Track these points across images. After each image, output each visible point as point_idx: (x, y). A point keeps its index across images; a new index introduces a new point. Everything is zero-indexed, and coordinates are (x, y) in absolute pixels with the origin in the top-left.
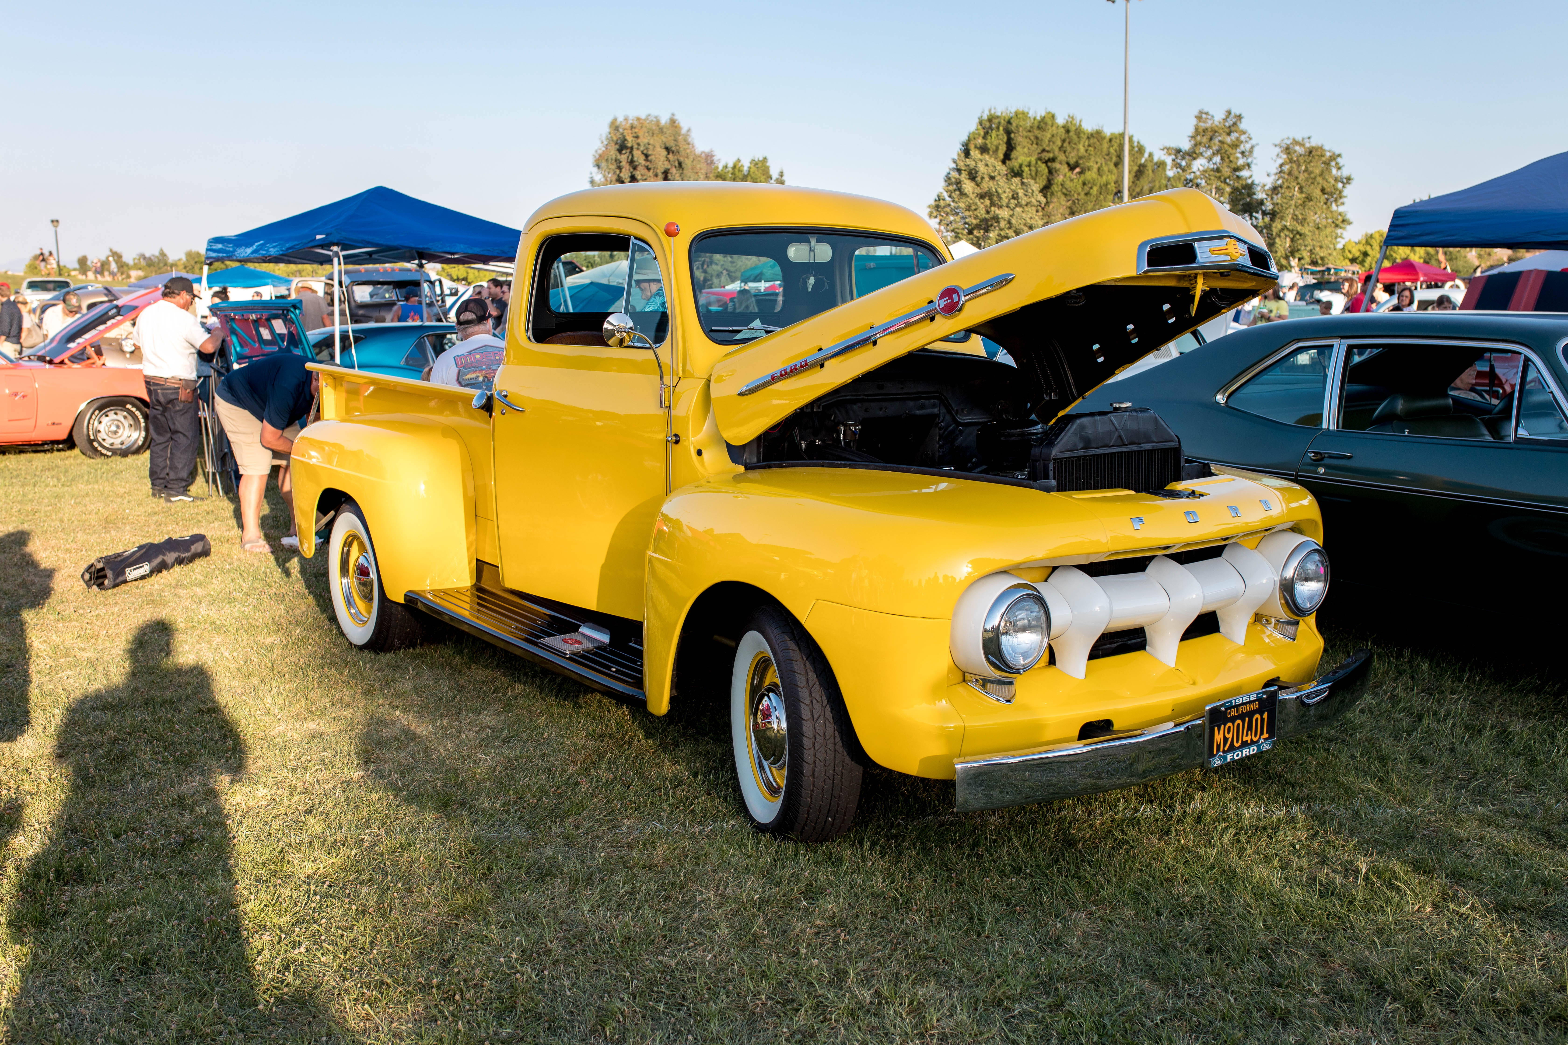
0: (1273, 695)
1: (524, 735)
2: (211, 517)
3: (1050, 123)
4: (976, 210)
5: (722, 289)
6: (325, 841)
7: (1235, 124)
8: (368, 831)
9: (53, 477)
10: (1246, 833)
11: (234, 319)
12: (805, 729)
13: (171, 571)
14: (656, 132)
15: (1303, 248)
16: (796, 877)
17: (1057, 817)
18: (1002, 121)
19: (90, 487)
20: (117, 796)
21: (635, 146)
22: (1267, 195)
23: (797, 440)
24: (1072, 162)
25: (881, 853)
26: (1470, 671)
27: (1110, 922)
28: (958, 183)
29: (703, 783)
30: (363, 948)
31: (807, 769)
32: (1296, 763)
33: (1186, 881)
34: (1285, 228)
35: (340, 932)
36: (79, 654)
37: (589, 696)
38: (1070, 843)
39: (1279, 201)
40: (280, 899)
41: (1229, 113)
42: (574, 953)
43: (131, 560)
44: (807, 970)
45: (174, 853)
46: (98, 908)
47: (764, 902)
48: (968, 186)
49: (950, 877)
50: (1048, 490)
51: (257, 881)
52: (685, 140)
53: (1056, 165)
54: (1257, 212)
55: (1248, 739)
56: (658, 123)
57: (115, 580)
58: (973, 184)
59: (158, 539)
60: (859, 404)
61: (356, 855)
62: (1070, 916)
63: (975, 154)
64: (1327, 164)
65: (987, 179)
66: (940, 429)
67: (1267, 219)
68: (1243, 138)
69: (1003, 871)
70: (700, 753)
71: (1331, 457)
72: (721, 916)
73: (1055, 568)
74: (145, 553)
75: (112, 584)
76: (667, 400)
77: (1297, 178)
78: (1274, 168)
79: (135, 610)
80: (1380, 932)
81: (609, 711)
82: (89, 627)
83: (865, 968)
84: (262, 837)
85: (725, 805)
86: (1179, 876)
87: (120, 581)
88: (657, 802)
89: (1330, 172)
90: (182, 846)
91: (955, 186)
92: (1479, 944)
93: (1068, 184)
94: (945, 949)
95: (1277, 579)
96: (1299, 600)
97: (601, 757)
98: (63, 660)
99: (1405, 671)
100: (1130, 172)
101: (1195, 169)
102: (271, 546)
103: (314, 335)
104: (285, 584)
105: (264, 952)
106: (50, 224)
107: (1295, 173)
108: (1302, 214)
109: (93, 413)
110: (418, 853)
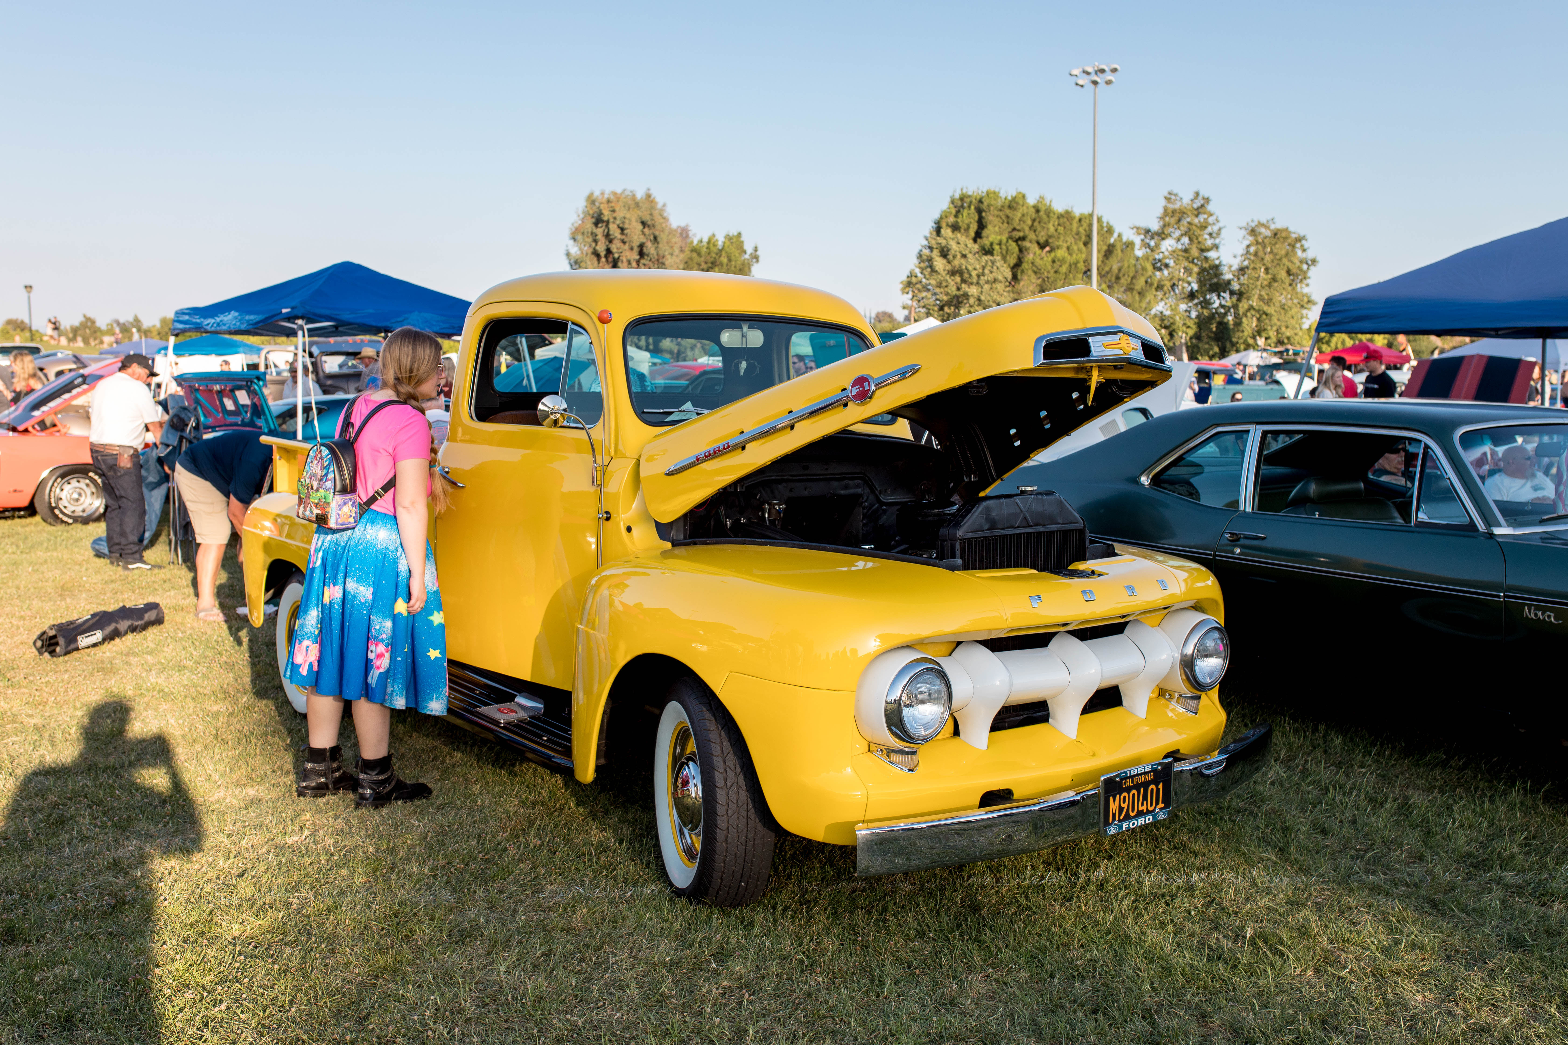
0: (1168, 767)
1: (458, 802)
2: (167, 586)
3: (1021, 203)
4: (946, 286)
5: (694, 363)
6: (254, 903)
7: (1202, 206)
8: (296, 894)
9: (12, 544)
10: (1144, 900)
11: (198, 390)
12: (718, 796)
13: (123, 639)
14: (632, 206)
15: (1269, 328)
16: (708, 940)
17: (966, 884)
18: (974, 201)
19: (49, 554)
20: (54, 859)
21: (611, 220)
22: (1234, 275)
23: (723, 518)
24: (1042, 240)
25: (792, 917)
26: (1382, 746)
27: (1005, 984)
28: (930, 260)
29: (629, 849)
30: (283, 1006)
31: (720, 835)
32: (1202, 833)
33: (1082, 945)
34: (1251, 308)
35: (261, 990)
36: (26, 720)
37: (525, 765)
38: (975, 908)
39: (1246, 282)
40: (206, 959)
41: (1197, 194)
42: (486, 1011)
43: (84, 627)
44: (709, 1029)
45: (105, 915)
46: (27, 967)
47: (676, 963)
48: (940, 264)
49: (855, 940)
50: (953, 568)
51: (185, 942)
52: (661, 215)
53: (1027, 244)
54: (1225, 292)
55: (1144, 808)
56: (634, 197)
57: (67, 647)
58: (944, 261)
59: (112, 607)
60: (784, 484)
61: (283, 918)
62: (967, 977)
63: (947, 232)
64: (1293, 246)
65: (959, 256)
66: (864, 508)
67: (1234, 298)
68: (1211, 220)
69: (907, 935)
70: (628, 821)
71: (1247, 537)
72: (631, 977)
73: (959, 643)
74: (97, 621)
75: (63, 652)
76: (599, 478)
77: (1263, 259)
78: (1240, 249)
79: (85, 677)
80: (1260, 994)
81: (543, 779)
82: (38, 693)
83: (766, 1027)
84: (193, 900)
85: (647, 871)
86: (1076, 940)
87: (71, 648)
88: (581, 868)
89: (1295, 254)
90: (114, 908)
91: (926, 263)
92: (1351, 1006)
93: (1038, 262)
94: (844, 1009)
95: (1178, 656)
96: (1200, 676)
97: (531, 823)
98: (9, 726)
99: (1319, 745)
100: (1099, 251)
101: (1163, 249)
102: (225, 614)
103: (275, 406)
104: (236, 652)
105: (186, 1010)
106: (24, 290)
107: (1261, 254)
108: (1268, 295)
109: (55, 481)
110: (343, 916)
